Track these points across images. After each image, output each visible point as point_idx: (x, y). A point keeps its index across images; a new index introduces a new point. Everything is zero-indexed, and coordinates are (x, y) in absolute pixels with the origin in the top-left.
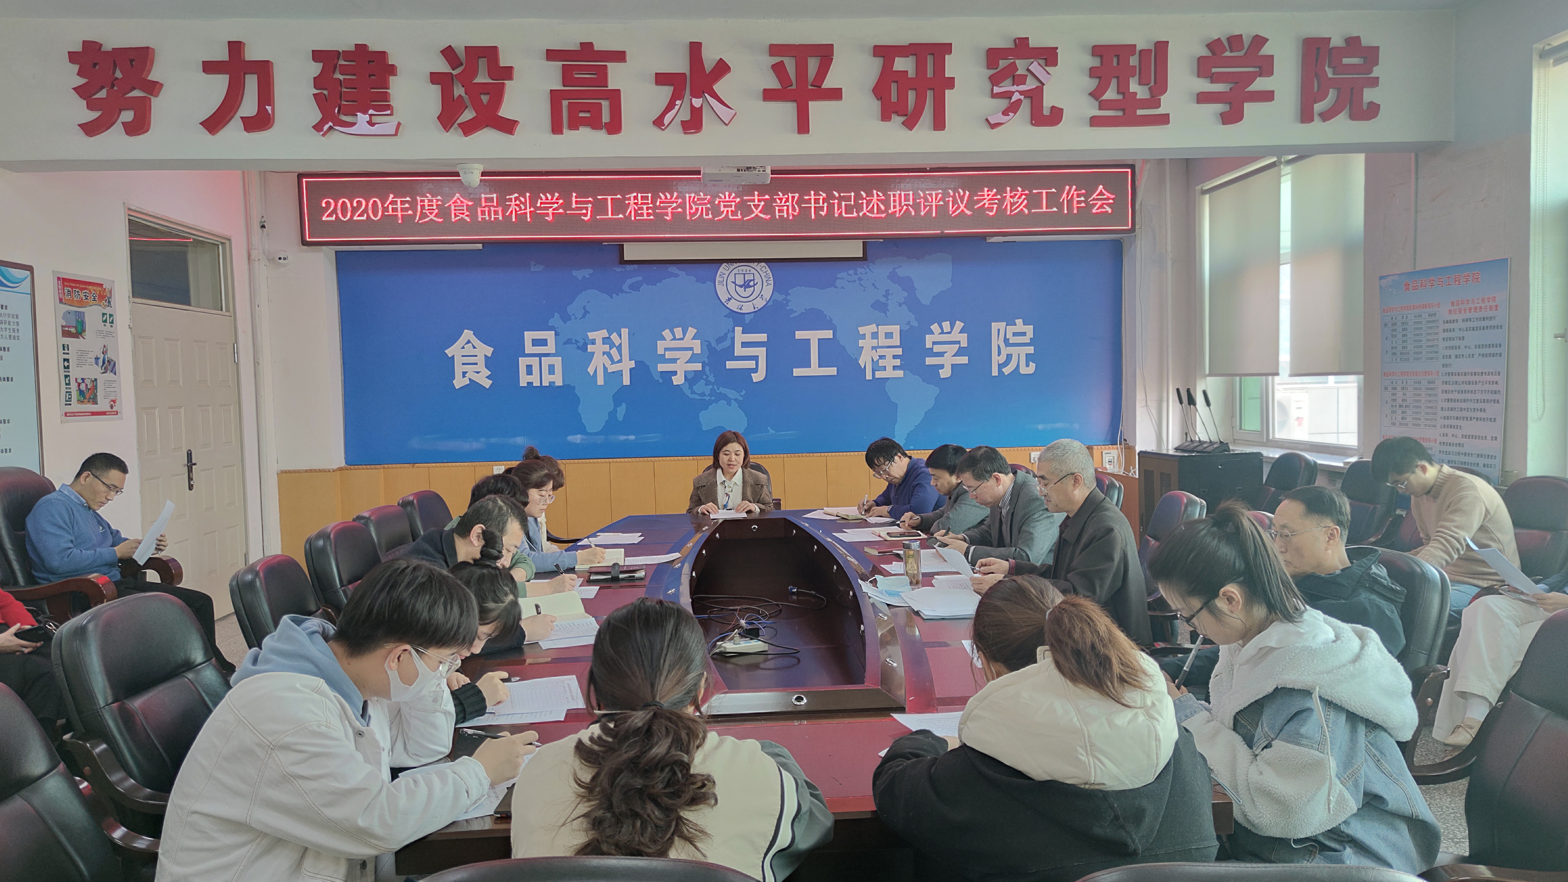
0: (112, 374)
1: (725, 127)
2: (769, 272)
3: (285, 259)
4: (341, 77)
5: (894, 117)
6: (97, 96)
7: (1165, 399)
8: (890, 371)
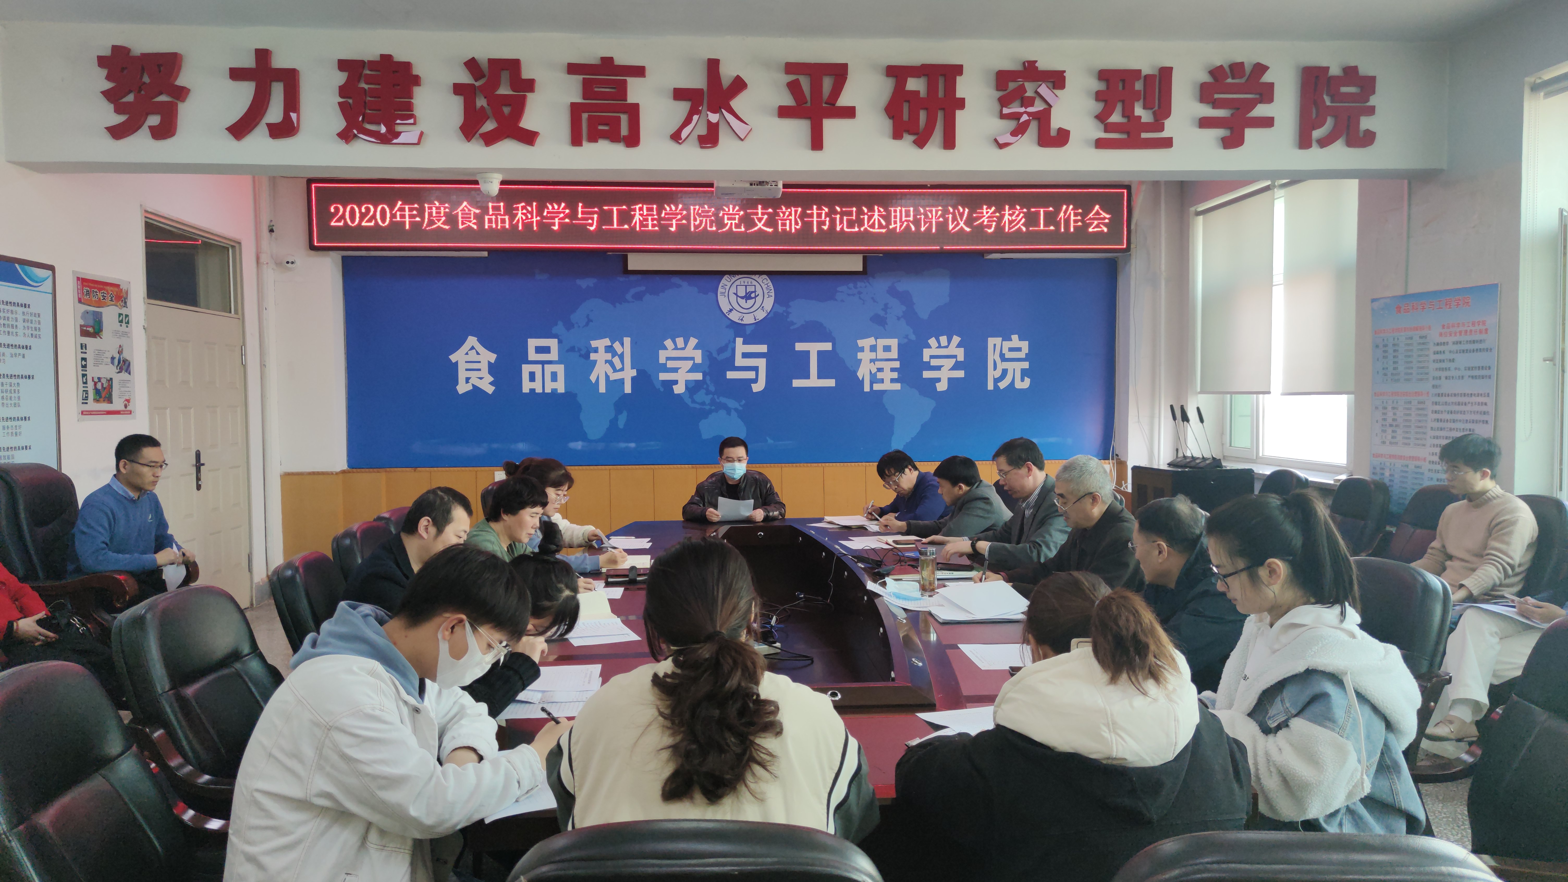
0: (127, 374)
1: (741, 142)
2: (770, 284)
3: (292, 263)
4: (366, 87)
5: (906, 135)
6: (125, 100)
7: (1157, 415)
8: (888, 384)
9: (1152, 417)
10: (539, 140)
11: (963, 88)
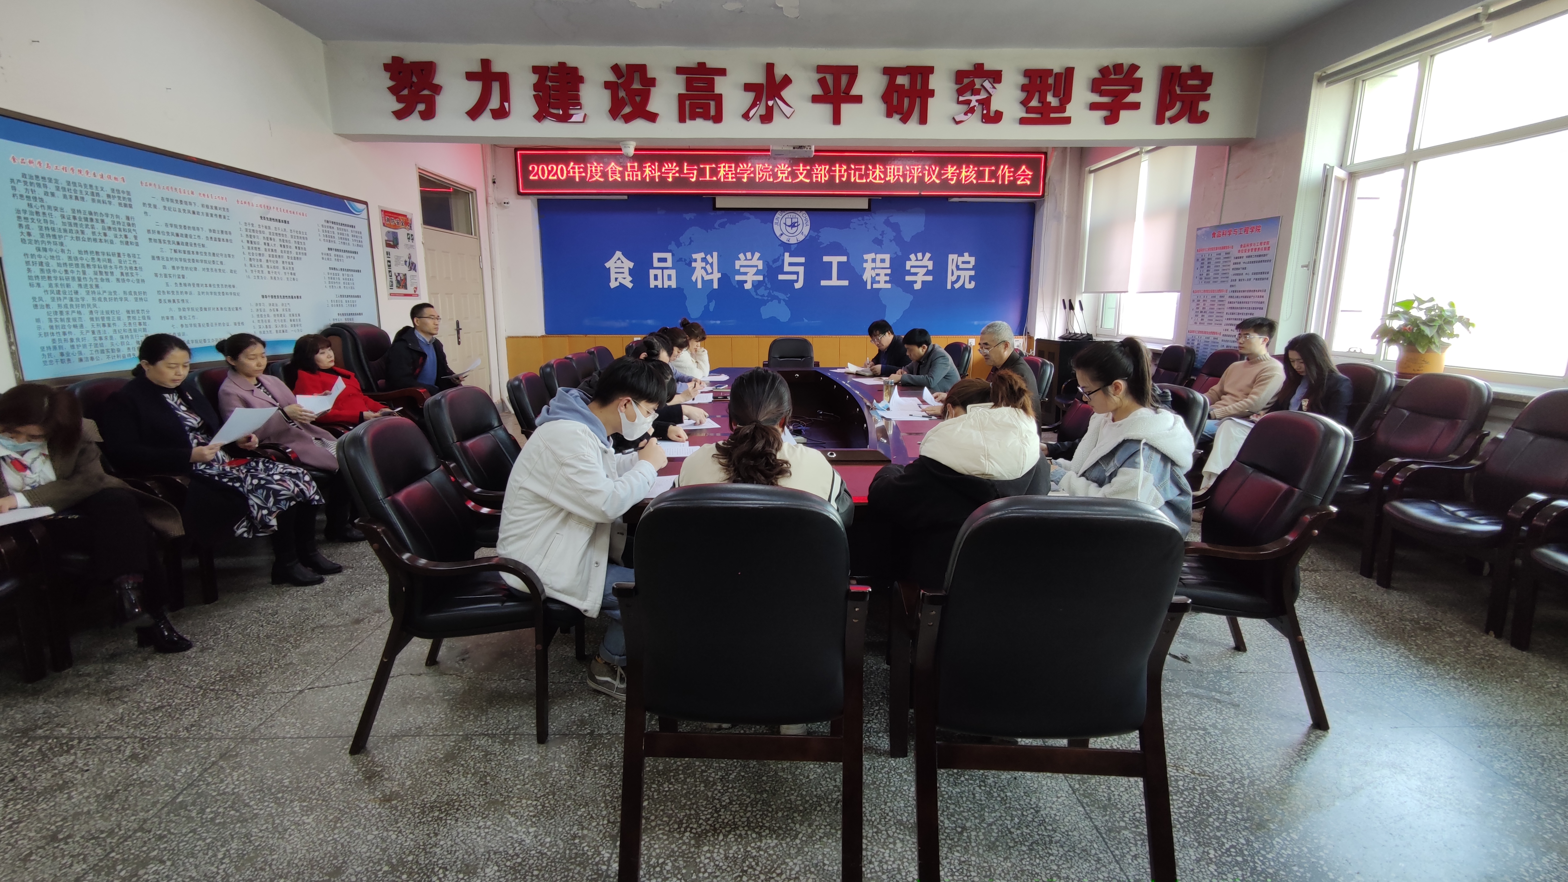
0: (414, 272)
1: (788, 119)
2: (808, 217)
3: (507, 203)
4: (550, 84)
5: (895, 115)
6: (403, 93)
8: (883, 284)
9: (1052, 308)
10: (658, 119)
11: (934, 82)
